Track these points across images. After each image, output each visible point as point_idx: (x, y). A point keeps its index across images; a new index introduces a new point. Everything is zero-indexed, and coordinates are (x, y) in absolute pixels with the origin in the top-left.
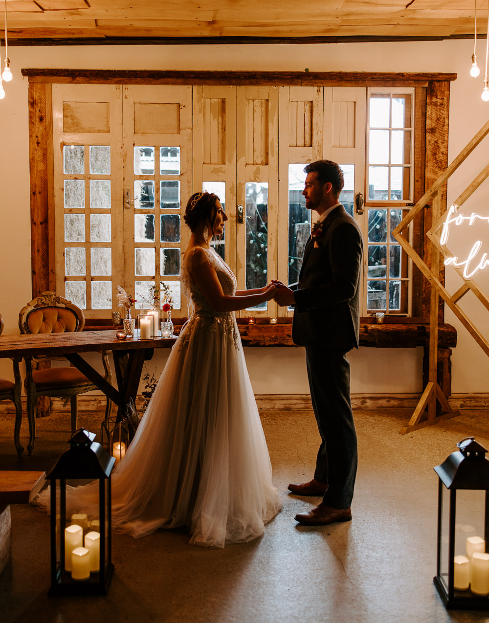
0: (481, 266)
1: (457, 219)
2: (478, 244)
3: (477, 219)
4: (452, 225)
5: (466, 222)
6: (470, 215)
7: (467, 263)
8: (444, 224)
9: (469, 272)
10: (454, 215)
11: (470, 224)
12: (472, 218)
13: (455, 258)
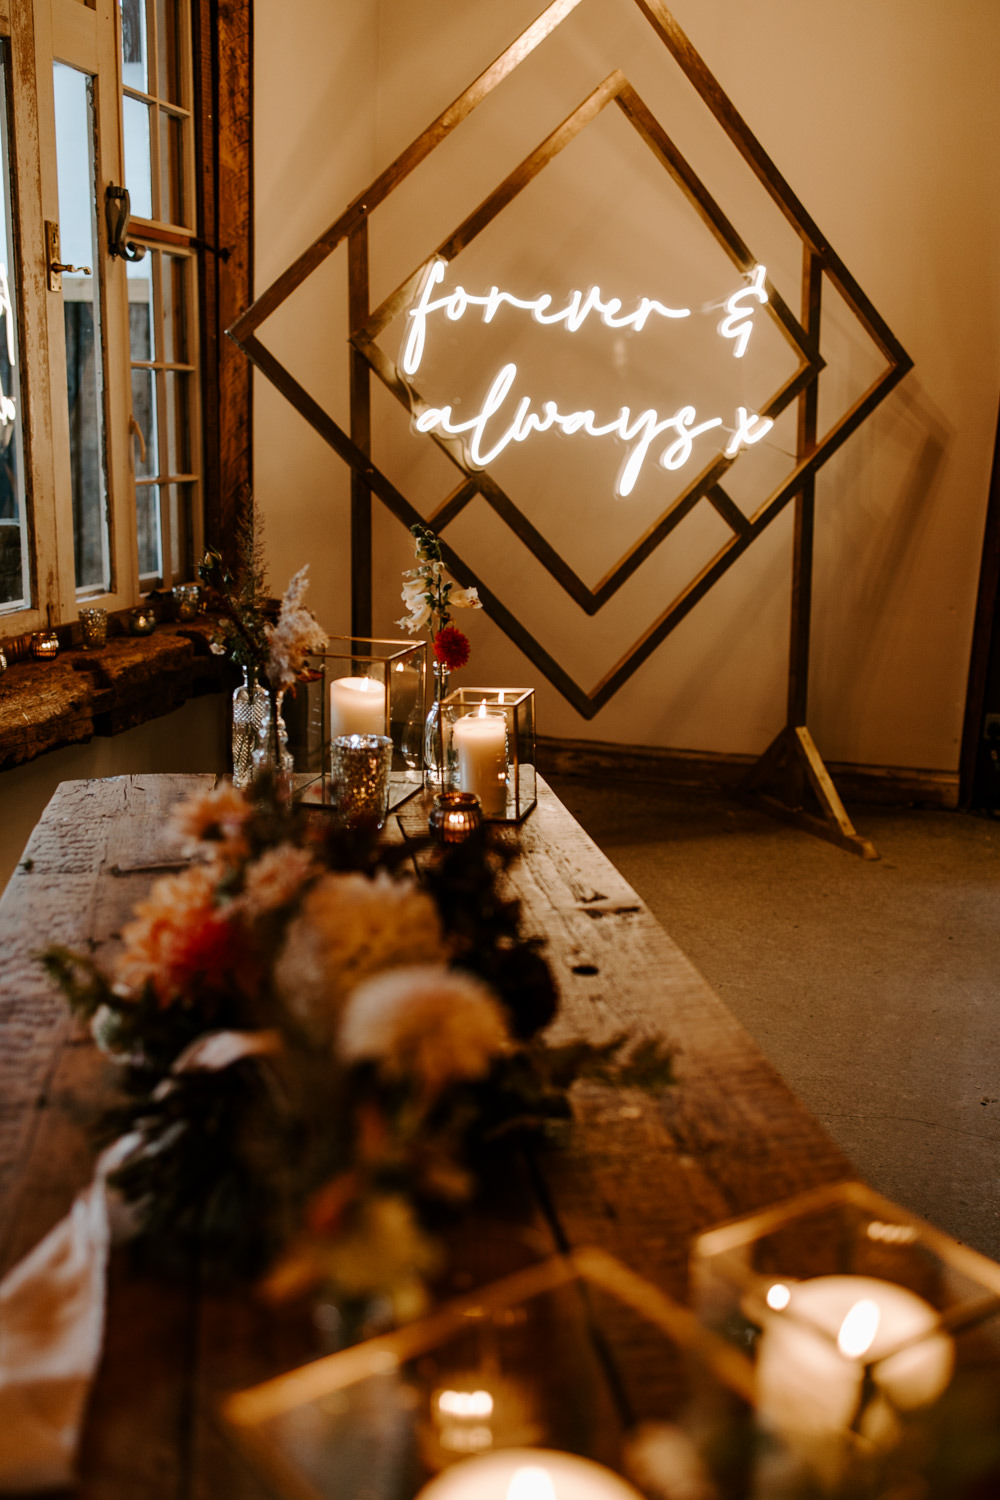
0: (517, 432)
1: (447, 302)
2: (508, 374)
3: (504, 305)
4: (436, 319)
5: (475, 312)
6: (485, 293)
7: (478, 424)
8: (412, 313)
9: (485, 448)
10: (441, 291)
11: (488, 318)
12: (493, 301)
13: (448, 410)
